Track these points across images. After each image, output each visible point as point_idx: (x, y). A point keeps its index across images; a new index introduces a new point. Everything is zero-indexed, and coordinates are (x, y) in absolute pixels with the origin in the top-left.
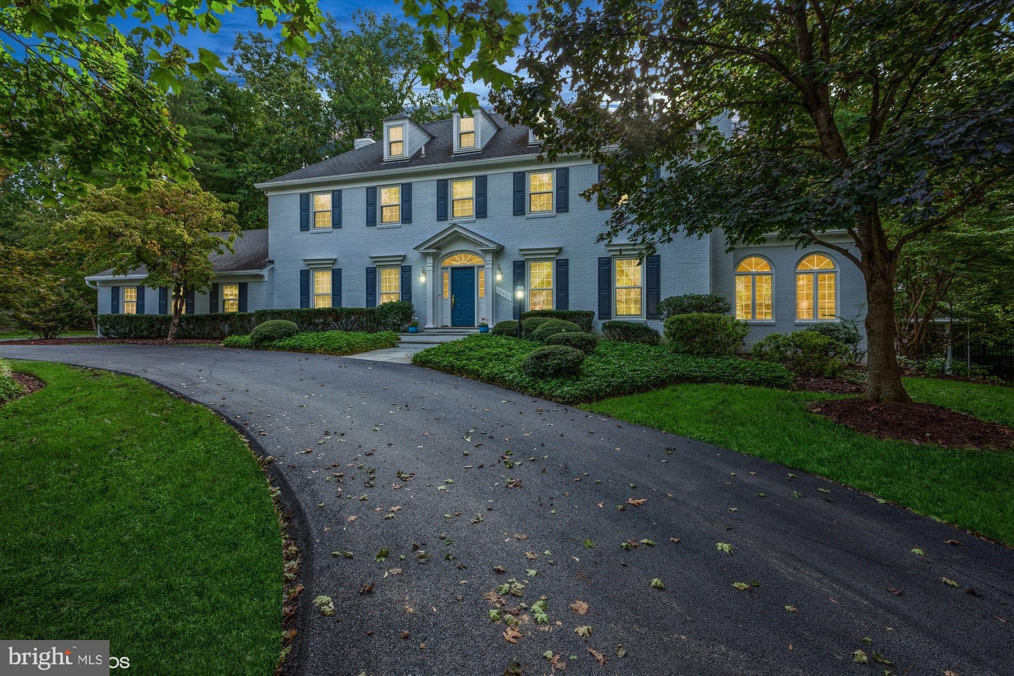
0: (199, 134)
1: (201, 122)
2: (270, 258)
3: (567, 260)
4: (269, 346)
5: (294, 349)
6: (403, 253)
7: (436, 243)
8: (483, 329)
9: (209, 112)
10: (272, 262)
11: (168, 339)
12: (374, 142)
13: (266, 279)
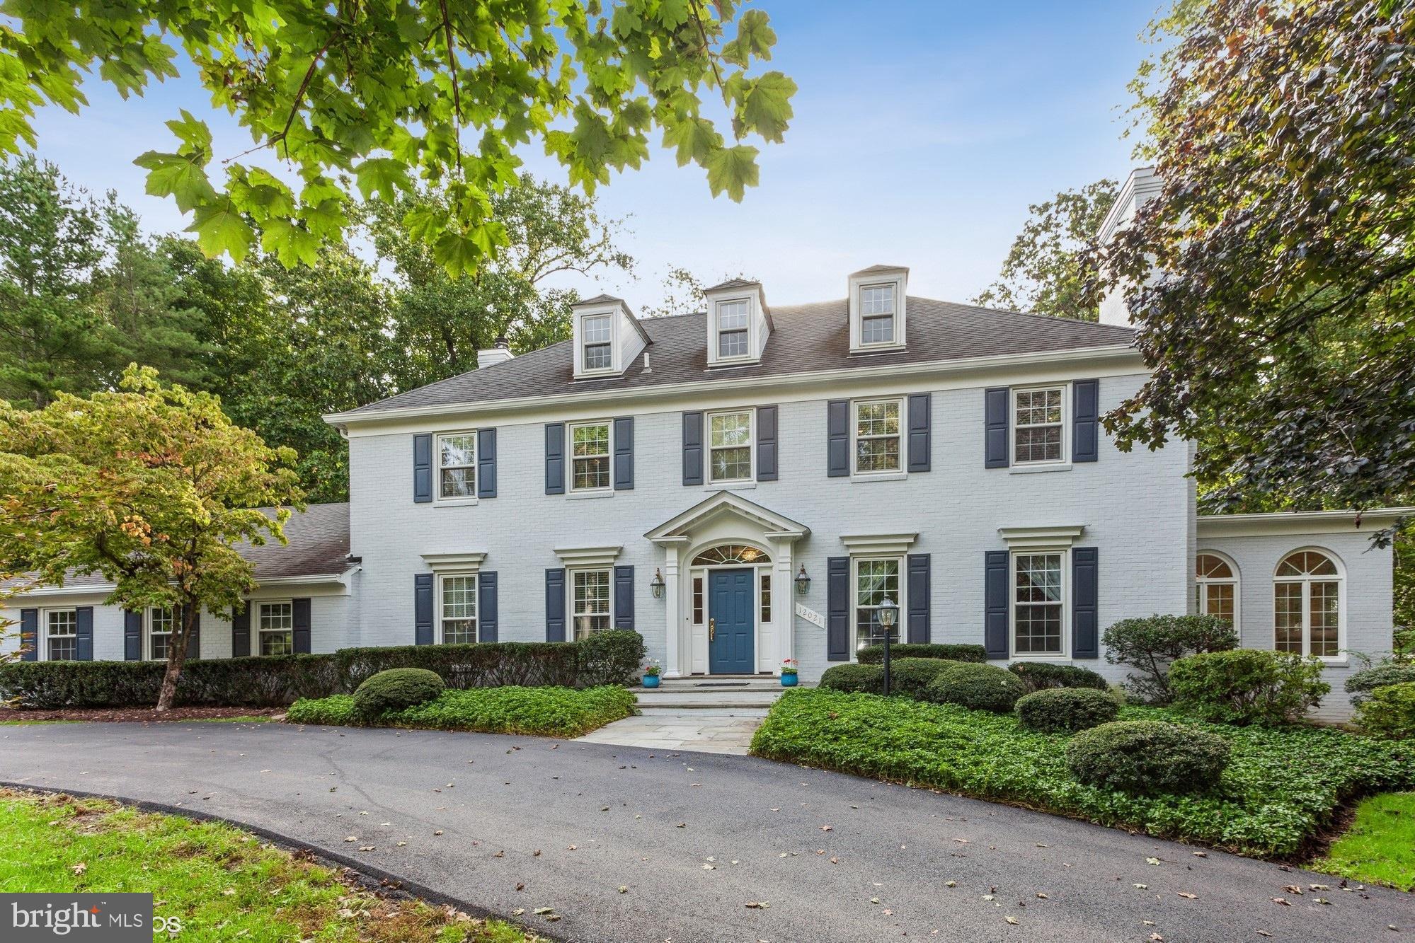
0: (167, 341)
1: (168, 321)
2: (354, 551)
3: (928, 557)
4: (393, 720)
5: (452, 725)
6: (619, 544)
7: (686, 525)
8: (788, 679)
9: (181, 304)
10: (359, 560)
11: (160, 709)
12: (513, 357)
13: (348, 590)
